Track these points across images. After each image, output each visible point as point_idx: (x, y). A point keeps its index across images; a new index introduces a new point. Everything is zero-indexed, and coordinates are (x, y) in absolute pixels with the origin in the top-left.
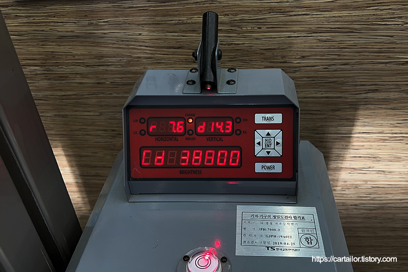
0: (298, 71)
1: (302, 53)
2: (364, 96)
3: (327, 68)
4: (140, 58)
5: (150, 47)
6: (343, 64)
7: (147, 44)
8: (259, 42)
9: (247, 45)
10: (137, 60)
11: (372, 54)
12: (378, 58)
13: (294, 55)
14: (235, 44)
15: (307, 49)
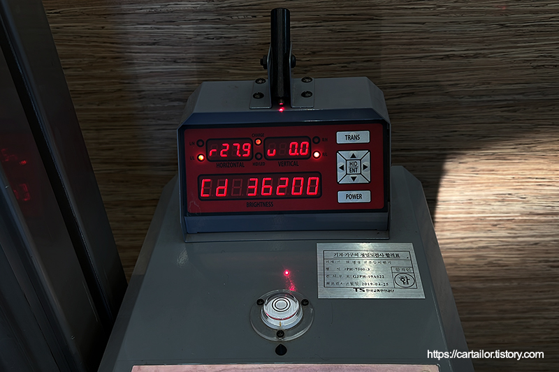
0: (309, 71)
1: (311, 47)
2: (396, 101)
3: (346, 67)
4: (105, 58)
5: (117, 43)
6: (365, 61)
7: (112, 40)
8: (256, 35)
9: (240, 39)
10: (101, 60)
11: (401, 47)
12: (408, 51)
13: (302, 51)
14: (225, 37)
15: (318, 43)
